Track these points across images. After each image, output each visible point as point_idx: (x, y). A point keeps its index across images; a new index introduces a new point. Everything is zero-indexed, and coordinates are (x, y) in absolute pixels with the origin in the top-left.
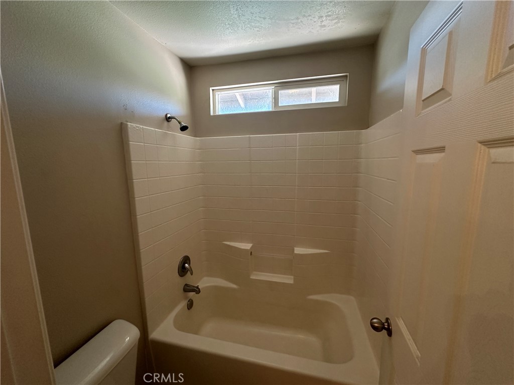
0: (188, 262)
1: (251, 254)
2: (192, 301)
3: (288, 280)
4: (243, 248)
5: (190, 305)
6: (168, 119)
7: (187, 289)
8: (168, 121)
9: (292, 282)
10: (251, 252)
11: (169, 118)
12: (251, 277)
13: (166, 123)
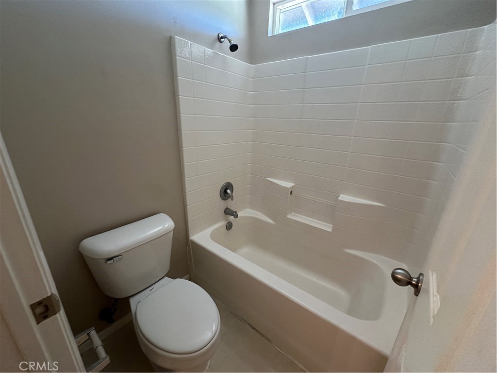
0: (230, 188)
1: (291, 193)
2: (231, 223)
3: (327, 227)
4: (283, 185)
5: (229, 226)
6: (220, 39)
7: (228, 212)
8: (221, 42)
9: (330, 230)
10: (291, 192)
11: (222, 38)
12: (288, 217)
13: (218, 43)
